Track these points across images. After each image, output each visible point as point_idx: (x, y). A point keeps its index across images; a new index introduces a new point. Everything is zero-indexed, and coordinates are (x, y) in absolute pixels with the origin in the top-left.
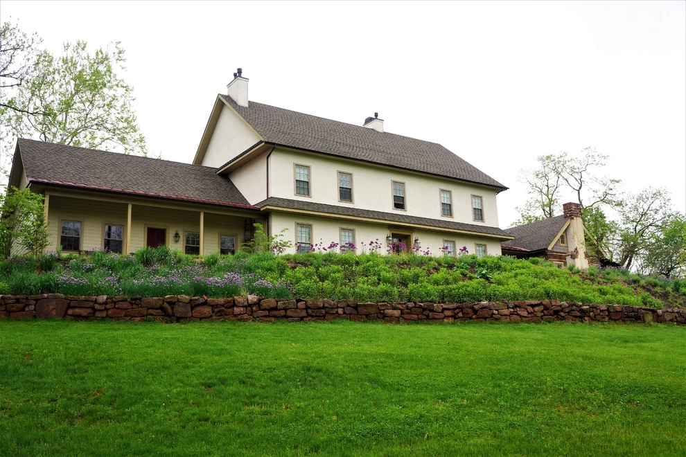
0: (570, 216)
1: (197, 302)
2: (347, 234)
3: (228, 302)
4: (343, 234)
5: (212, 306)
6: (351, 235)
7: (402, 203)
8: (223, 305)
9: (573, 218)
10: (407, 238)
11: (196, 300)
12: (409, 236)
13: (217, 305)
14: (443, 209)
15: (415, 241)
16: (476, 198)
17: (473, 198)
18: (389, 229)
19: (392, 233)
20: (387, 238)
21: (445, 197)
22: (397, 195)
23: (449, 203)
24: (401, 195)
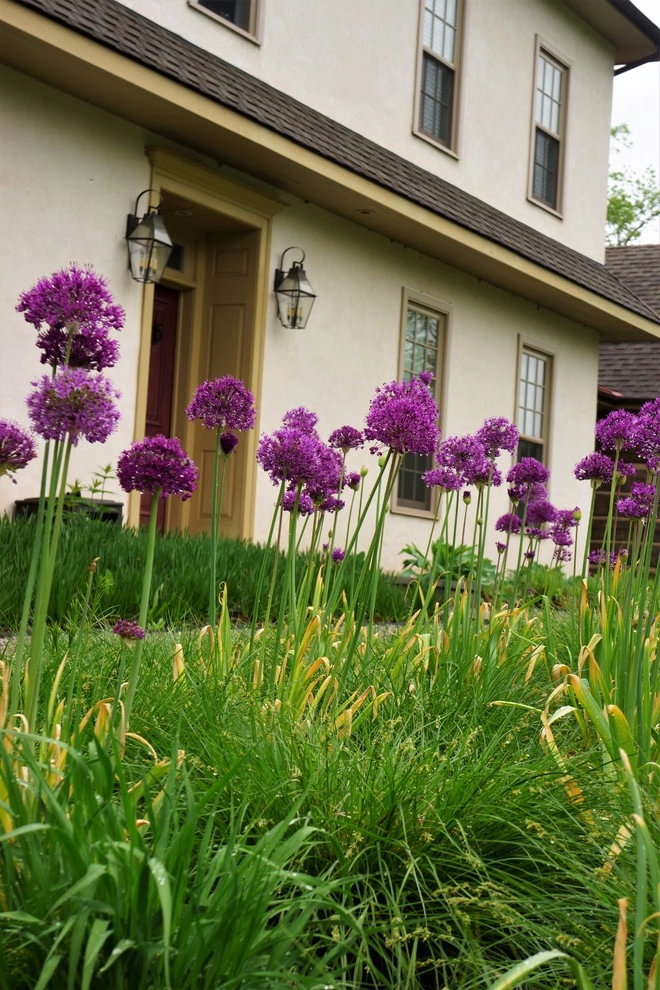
10: (235, 244)
12: (253, 232)
14: (423, 92)
15: (279, 274)
16: (549, 68)
17: (540, 62)
18: (149, 152)
19: (164, 193)
20: (132, 222)
21: (439, 12)
23: (448, 60)
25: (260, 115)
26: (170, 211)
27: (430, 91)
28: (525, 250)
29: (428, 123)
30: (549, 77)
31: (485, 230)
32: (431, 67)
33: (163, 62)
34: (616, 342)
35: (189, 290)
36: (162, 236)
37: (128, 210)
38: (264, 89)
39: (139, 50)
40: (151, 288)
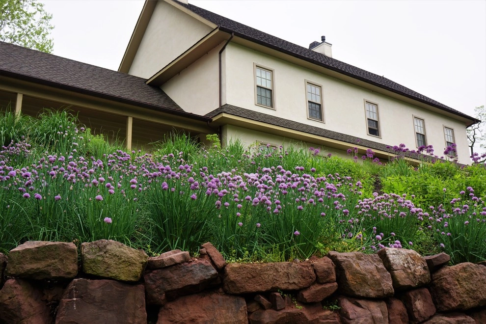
1: (179, 280)
3: (319, 278)
5: (250, 297)
7: (375, 128)
8: (295, 294)
11: (175, 266)
13: (269, 294)
16: (448, 130)
17: (446, 129)
21: (419, 125)
22: (372, 118)
23: (422, 133)
24: (375, 119)
30: (448, 132)
32: (419, 135)
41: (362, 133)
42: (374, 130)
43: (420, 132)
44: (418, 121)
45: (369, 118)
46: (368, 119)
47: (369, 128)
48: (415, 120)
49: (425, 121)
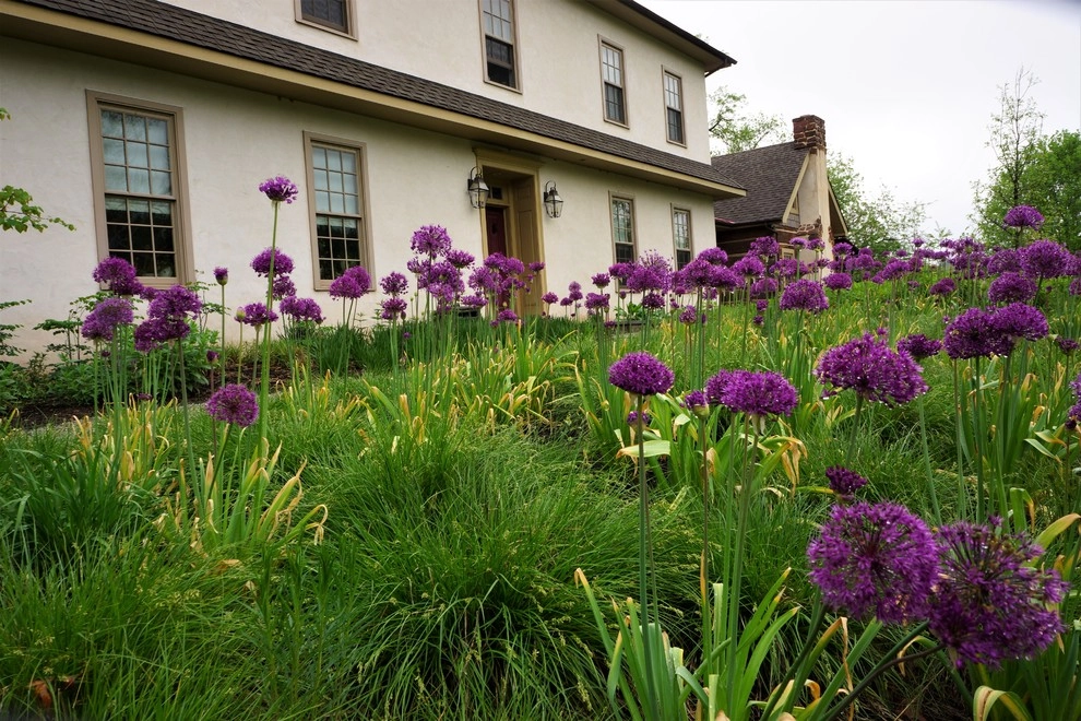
0: (809, 146)
2: (334, 163)
4: (319, 161)
6: (348, 166)
7: (506, 65)
9: (814, 152)
10: (523, 184)
12: (531, 178)
14: (607, 101)
15: (545, 194)
16: (671, 79)
17: (666, 77)
18: (473, 150)
19: (484, 167)
20: (470, 182)
21: (611, 63)
22: (496, 35)
23: (618, 84)
24: (507, 39)
25: (522, 125)
26: (488, 175)
27: (611, 99)
28: (665, 165)
29: (612, 114)
30: (672, 84)
31: (643, 159)
32: (610, 89)
33: (471, 110)
34: (722, 199)
35: (507, 207)
36: (483, 186)
37: (468, 177)
38: (526, 113)
39: (458, 106)
40: (484, 210)
41: (470, 78)
42: (502, 69)
43: (612, 81)
44: (610, 52)
45: (490, 34)
46: (488, 37)
47: (489, 64)
48: (603, 49)
49: (626, 53)
